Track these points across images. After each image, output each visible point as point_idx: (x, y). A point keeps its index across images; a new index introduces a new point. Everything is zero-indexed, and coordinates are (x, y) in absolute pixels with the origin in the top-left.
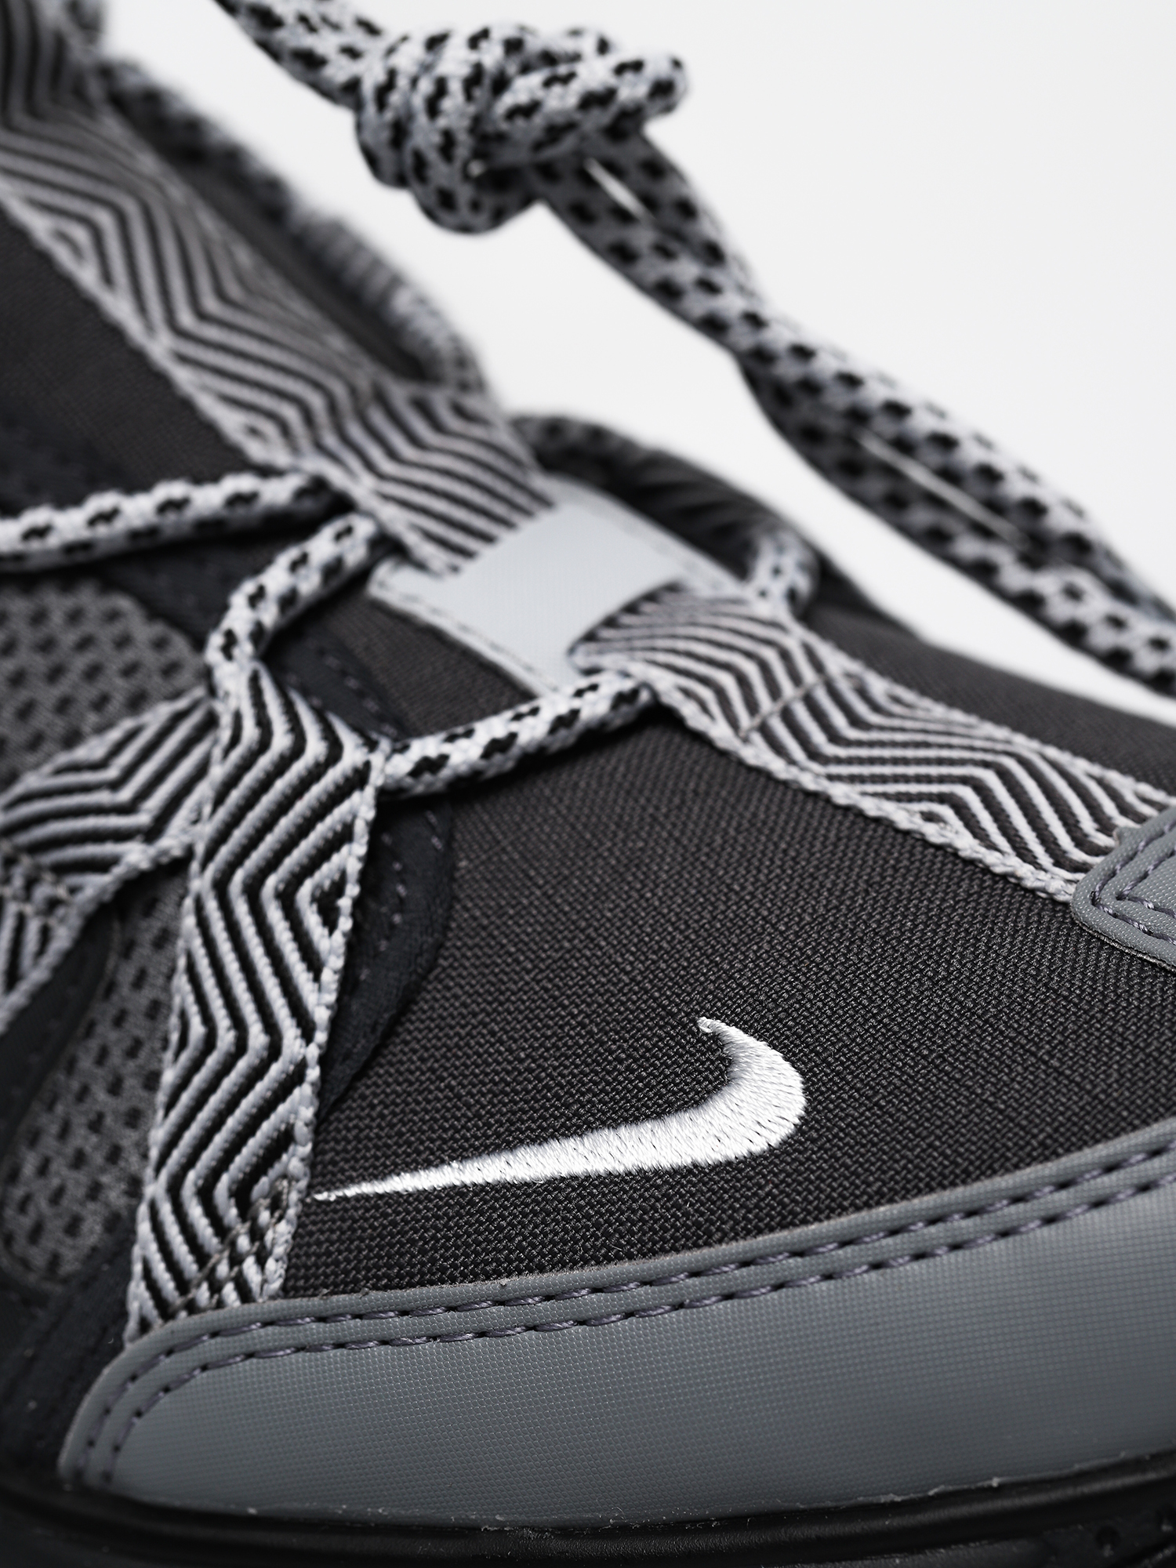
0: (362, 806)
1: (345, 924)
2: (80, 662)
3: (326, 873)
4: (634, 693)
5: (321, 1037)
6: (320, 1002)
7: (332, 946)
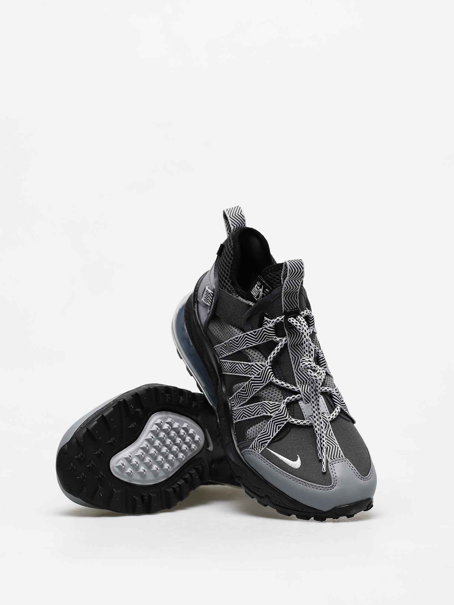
0: (285, 422)
1: (279, 430)
2: (274, 394)
3: (280, 425)
4: (312, 423)
5: (273, 437)
6: (274, 435)
7: (278, 431)
